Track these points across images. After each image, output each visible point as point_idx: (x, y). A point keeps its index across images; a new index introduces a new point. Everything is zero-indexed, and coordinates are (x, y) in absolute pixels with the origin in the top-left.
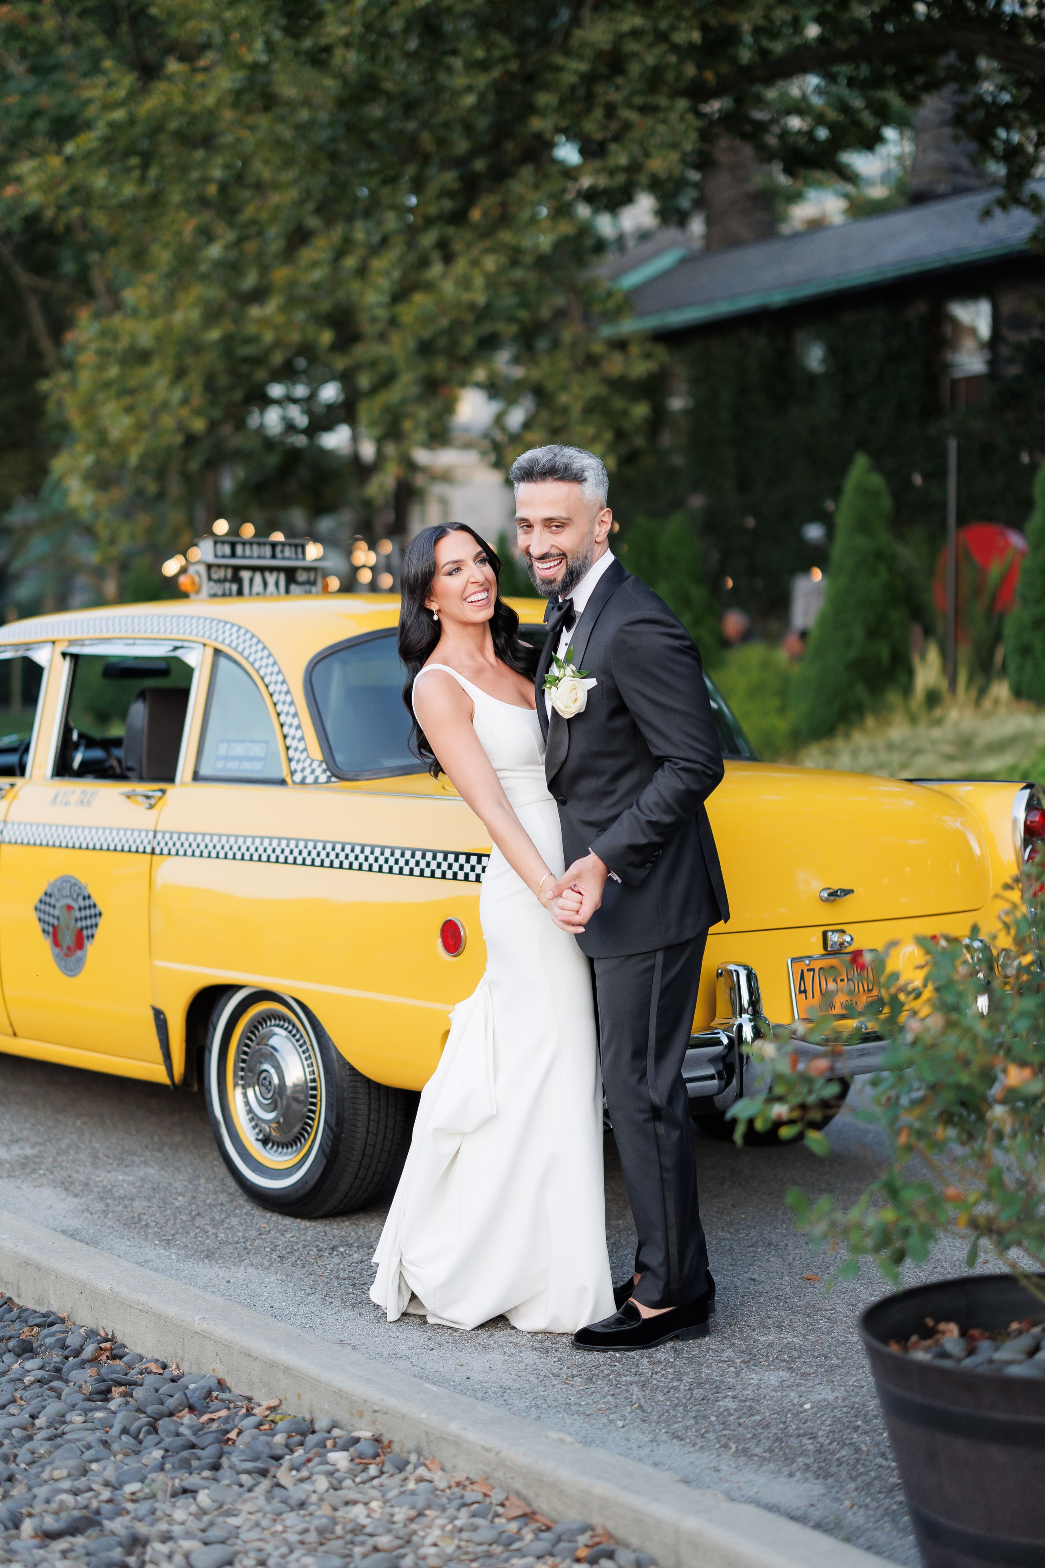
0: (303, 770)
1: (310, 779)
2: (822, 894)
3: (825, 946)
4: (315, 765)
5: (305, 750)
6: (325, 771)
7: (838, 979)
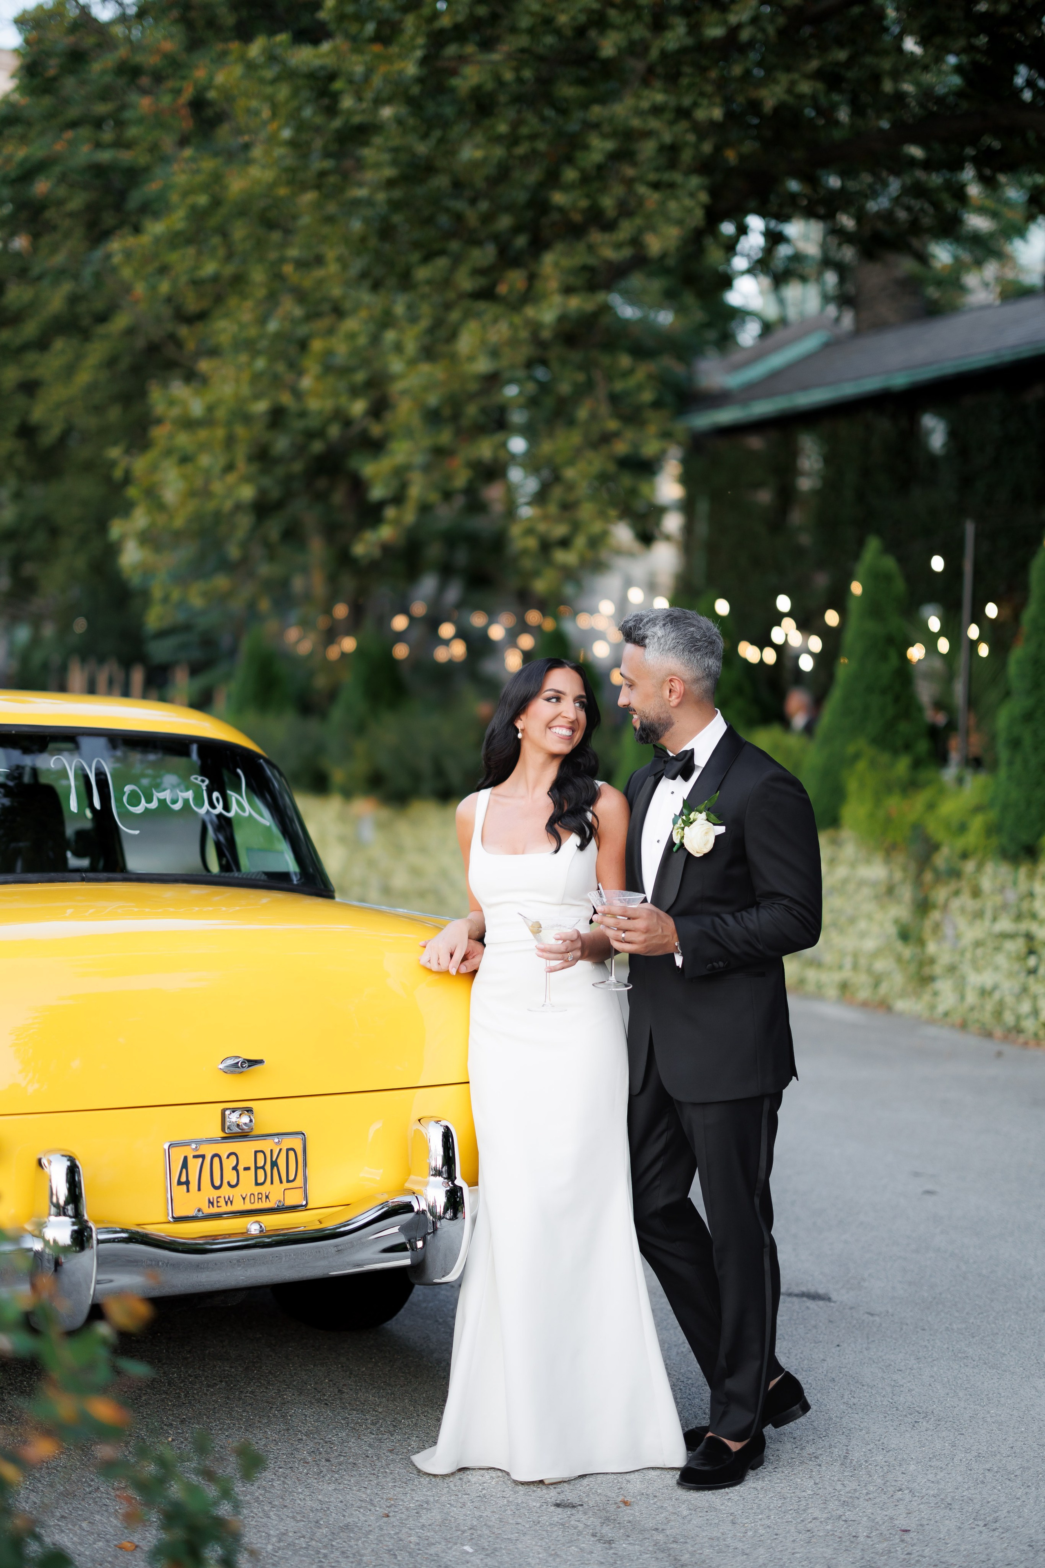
2: (225, 1064)
3: (223, 1128)
7: (240, 1168)
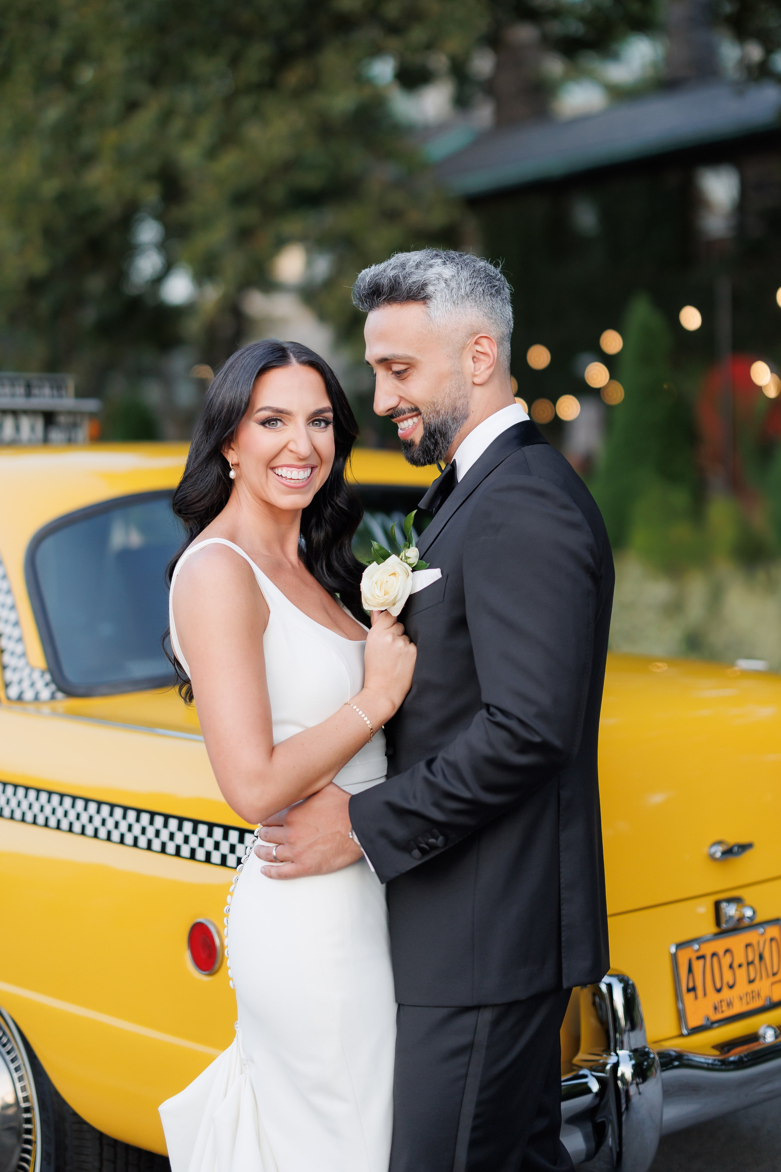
0: (20, 682)
1: (29, 695)
2: (713, 850)
3: (718, 922)
4: (36, 675)
5: (24, 655)
6: (47, 685)
7: (735, 965)
